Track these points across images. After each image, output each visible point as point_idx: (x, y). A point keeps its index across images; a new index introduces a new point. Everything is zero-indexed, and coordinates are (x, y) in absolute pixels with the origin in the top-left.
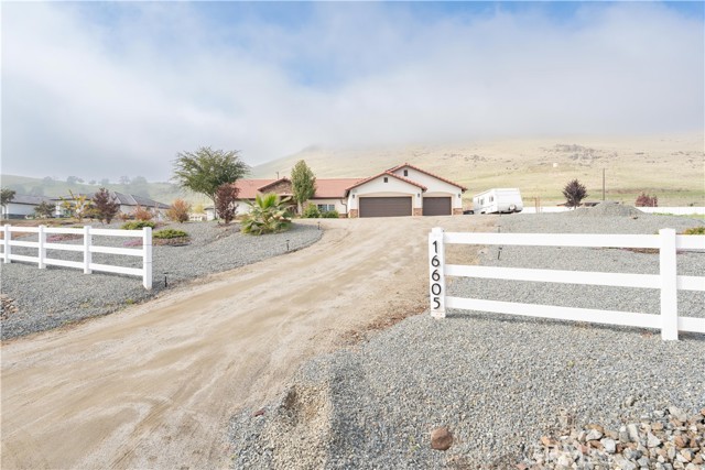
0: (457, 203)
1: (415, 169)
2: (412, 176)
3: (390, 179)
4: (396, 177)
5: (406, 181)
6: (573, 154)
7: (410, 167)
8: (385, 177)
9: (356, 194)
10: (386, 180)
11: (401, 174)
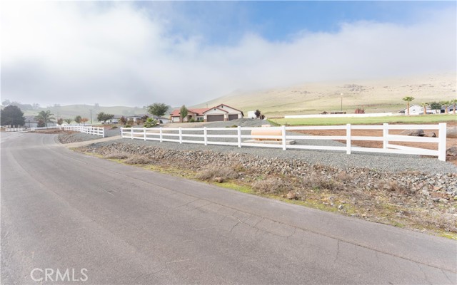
0: (240, 116)
2: (224, 108)
4: (218, 109)
6: (352, 89)
7: (224, 105)
8: (215, 108)
9: (206, 114)
11: (221, 108)
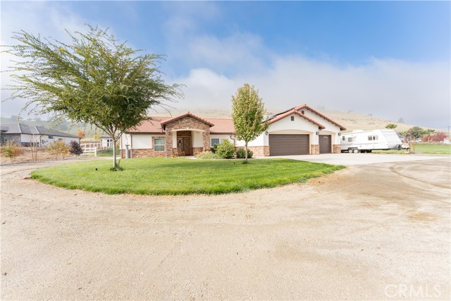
0: (336, 141)
3: (296, 118)
4: (302, 116)
5: (311, 120)
8: (292, 116)
9: (268, 131)
10: (292, 119)
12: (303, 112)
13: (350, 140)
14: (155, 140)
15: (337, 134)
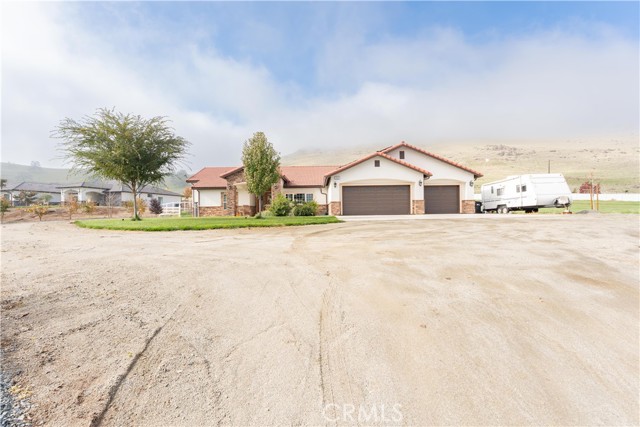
0: (467, 194)
1: (415, 150)
2: (411, 159)
3: (383, 163)
4: (390, 160)
5: (405, 165)
6: (500, 152)
7: (407, 147)
8: (377, 160)
9: (338, 182)
10: (377, 164)
11: (396, 156)
12: (402, 155)
13: (499, 192)
14: (224, 196)
15: (468, 184)
